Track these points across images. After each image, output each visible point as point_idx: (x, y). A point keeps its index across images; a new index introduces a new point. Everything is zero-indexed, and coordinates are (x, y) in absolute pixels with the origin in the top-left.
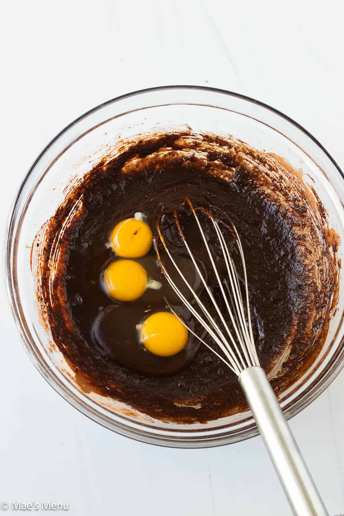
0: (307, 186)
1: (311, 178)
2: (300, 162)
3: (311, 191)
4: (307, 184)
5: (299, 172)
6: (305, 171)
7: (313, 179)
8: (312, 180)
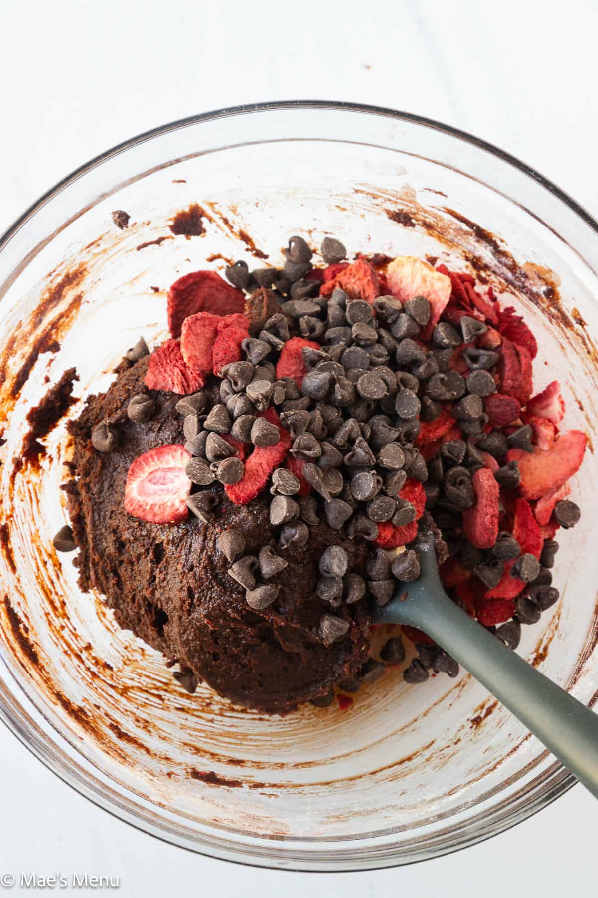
0: (435, 211)
1: (436, 192)
2: (400, 174)
3: (448, 217)
4: (432, 207)
5: (406, 193)
6: (416, 185)
7: (440, 193)
8: (439, 195)
